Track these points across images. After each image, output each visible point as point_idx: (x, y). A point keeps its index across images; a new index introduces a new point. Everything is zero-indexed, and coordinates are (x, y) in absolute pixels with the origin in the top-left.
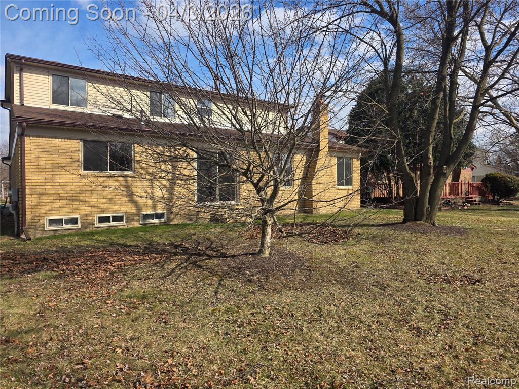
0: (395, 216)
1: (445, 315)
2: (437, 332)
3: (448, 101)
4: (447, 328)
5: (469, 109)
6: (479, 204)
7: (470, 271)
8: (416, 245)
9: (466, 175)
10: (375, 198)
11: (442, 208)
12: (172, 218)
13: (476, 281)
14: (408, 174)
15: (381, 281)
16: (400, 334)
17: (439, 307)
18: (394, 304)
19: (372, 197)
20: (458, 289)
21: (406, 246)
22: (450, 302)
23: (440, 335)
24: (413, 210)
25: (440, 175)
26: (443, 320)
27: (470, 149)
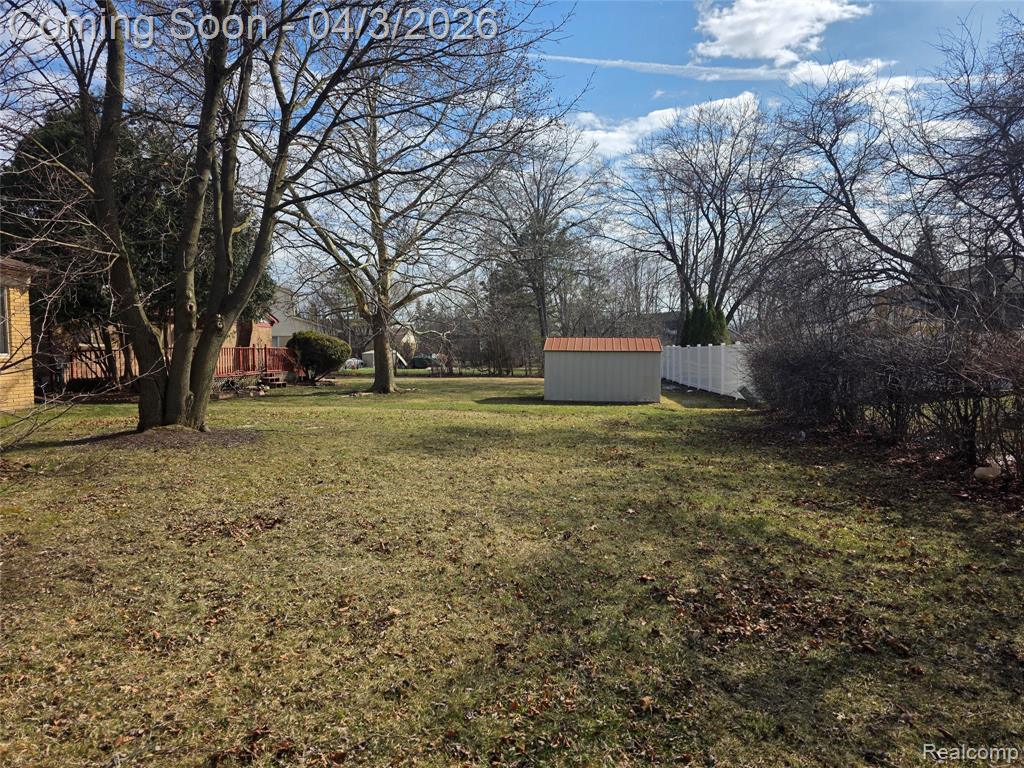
0: (122, 419)
1: (219, 598)
2: (201, 634)
3: (220, 191)
4: (221, 622)
5: (260, 212)
6: (284, 385)
7: (267, 506)
8: (166, 474)
9: (261, 334)
10: (72, 381)
11: (221, 397)
13: (276, 522)
14: (146, 327)
15: (82, 562)
16: (124, 664)
17: (209, 586)
18: (113, 605)
19: (66, 377)
20: (244, 542)
21: (143, 479)
22: (228, 570)
23: (207, 639)
24: (160, 402)
25: (211, 333)
26: (215, 608)
27: (265, 287)
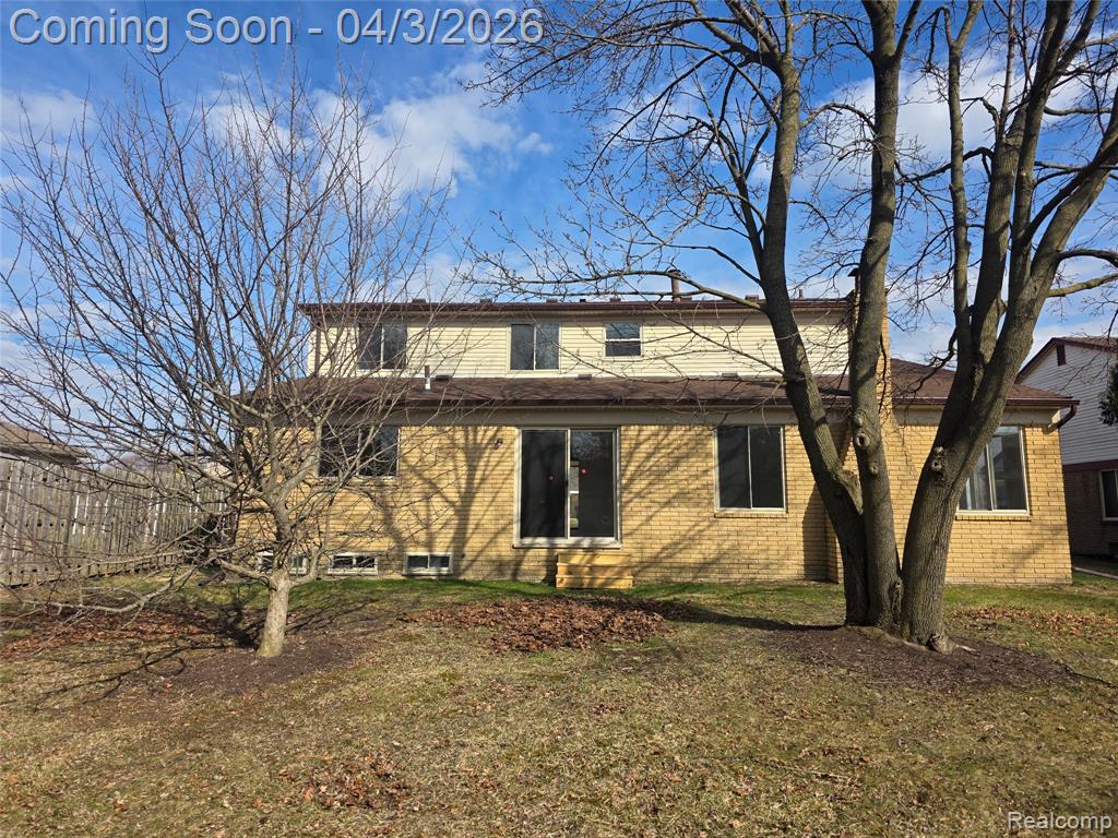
12: (463, 567)
